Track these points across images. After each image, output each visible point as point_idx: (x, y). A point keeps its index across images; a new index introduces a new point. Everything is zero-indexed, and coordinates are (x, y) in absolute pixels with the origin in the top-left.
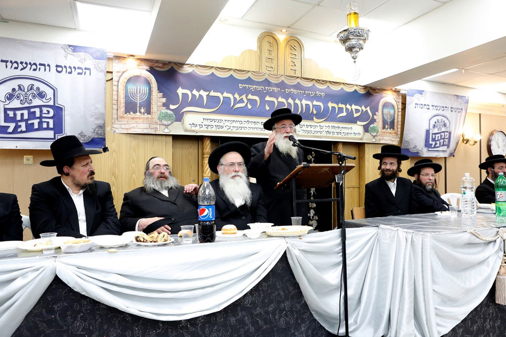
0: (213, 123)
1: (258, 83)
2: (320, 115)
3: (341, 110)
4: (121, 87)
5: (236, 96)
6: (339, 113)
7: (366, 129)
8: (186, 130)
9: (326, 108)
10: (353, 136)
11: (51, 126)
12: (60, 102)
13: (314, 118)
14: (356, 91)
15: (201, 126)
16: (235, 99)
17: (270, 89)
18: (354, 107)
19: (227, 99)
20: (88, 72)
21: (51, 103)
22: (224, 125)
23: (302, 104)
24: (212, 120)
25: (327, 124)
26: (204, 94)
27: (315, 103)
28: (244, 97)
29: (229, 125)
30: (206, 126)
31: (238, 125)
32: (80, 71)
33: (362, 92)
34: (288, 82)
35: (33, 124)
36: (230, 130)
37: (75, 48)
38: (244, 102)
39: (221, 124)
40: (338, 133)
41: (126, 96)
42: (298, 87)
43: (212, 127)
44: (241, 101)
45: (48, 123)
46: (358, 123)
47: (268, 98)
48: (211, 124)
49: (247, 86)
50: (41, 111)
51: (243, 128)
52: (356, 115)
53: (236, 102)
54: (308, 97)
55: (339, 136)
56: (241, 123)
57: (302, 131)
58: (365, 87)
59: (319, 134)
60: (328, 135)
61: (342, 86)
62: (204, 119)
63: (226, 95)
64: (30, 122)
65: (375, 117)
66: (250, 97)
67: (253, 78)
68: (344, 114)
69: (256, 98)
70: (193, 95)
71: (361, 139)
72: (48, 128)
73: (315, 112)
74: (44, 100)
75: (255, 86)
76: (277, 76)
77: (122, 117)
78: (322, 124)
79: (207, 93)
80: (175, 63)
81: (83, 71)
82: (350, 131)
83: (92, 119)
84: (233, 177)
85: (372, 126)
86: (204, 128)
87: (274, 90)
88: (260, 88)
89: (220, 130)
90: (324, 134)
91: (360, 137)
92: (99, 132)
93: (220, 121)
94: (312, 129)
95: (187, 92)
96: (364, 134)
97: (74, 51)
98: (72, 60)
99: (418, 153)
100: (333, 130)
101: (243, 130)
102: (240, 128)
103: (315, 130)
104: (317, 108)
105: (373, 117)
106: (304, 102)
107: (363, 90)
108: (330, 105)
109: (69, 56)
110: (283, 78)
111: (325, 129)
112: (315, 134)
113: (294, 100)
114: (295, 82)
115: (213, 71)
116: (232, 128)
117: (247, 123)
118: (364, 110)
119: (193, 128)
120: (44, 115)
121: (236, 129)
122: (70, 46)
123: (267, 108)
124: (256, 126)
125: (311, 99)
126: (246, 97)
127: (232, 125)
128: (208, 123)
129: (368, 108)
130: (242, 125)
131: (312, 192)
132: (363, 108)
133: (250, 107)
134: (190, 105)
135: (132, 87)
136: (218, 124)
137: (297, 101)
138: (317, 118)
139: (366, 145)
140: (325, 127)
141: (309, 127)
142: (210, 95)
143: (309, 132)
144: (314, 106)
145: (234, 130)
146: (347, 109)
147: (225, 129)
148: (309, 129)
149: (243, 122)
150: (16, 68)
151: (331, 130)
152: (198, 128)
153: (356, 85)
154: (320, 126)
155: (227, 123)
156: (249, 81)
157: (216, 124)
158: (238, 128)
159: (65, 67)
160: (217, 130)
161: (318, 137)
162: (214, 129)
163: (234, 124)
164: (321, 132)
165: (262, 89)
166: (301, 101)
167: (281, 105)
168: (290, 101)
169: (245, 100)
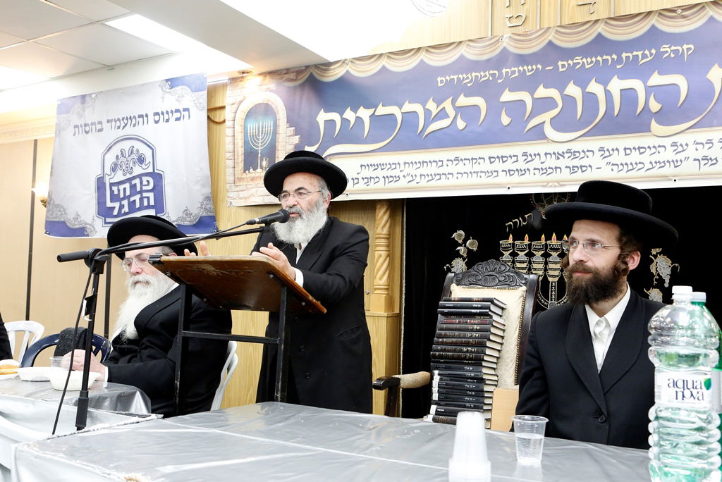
0: (379, 173)
1: (482, 65)
2: (673, 114)
4: (239, 129)
5: (431, 105)
11: (152, 203)
12: (160, 167)
13: (654, 124)
15: (356, 181)
16: (427, 112)
17: (513, 72)
19: (410, 117)
20: (186, 113)
21: (150, 170)
22: (401, 175)
23: (608, 95)
24: (376, 167)
25: (702, 135)
26: (365, 113)
27: (656, 79)
28: (447, 105)
29: (414, 172)
30: (366, 180)
31: (433, 169)
32: (178, 115)
34: (566, 41)
35: (135, 201)
36: (413, 184)
37: (172, 82)
38: (447, 116)
39: (396, 173)
41: (246, 143)
42: (596, 47)
43: (377, 180)
44: (442, 114)
45: (148, 198)
47: (507, 96)
48: (374, 174)
49: (455, 77)
50: (141, 183)
51: (443, 177)
53: (429, 119)
54: (632, 69)
56: (440, 164)
57: (611, 167)
59: (668, 170)
60: (705, 169)
62: (362, 166)
63: (408, 107)
64: (132, 199)
66: (463, 101)
67: (472, 55)
69: (479, 101)
70: (345, 121)
72: (149, 207)
73: (655, 106)
74: (143, 166)
75: (474, 74)
76: (533, 35)
77: (240, 179)
78: (680, 139)
79: (371, 111)
80: (316, 66)
81: (181, 114)
83: (197, 187)
86: (362, 185)
87: (523, 73)
88: (485, 75)
89: (393, 185)
90: (689, 167)
92: (208, 207)
93: (393, 166)
94: (646, 158)
95: (335, 116)
97: (172, 87)
98: (170, 101)
101: (443, 182)
102: (438, 177)
103: (654, 158)
104: (663, 92)
106: (616, 85)
108: (718, 75)
109: (167, 95)
110: (551, 36)
111: (691, 152)
112: (655, 172)
113: (583, 84)
114: (587, 37)
115: (384, 62)
116: (418, 179)
117: (455, 162)
120: (144, 188)
121: (427, 179)
122: (167, 80)
123: (505, 120)
124: (477, 168)
125: (643, 73)
126: (453, 102)
127: (418, 172)
128: (368, 173)
130: (441, 171)
133: (461, 124)
134: (338, 141)
135: (253, 126)
136: (390, 173)
137: (595, 87)
138: (664, 123)
140: (692, 147)
141: (635, 154)
142: (376, 114)
143: (631, 166)
144: (649, 90)
145: (423, 182)
147: (403, 183)
148: (635, 157)
149: (445, 163)
150: (119, 127)
151: (715, 154)
154: (674, 144)
155: (410, 170)
156: (461, 64)
157: (385, 173)
158: (432, 177)
159: (163, 113)
160: (388, 186)
161: (666, 178)
162: (381, 185)
163: (425, 170)
164: (676, 164)
165: (493, 75)
166: (605, 83)
167: (543, 105)
168: (573, 90)
169: (451, 111)
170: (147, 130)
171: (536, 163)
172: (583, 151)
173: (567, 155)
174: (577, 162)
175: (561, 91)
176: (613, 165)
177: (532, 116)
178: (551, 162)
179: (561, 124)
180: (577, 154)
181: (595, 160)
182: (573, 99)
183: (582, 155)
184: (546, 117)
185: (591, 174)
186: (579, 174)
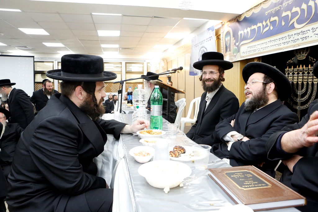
0: (252, 49)
1: (277, 4)
4: (224, 40)
5: (264, 23)
8: (241, 57)
16: (263, 25)
17: (286, 4)
19: (259, 28)
22: (257, 49)
24: (251, 47)
26: (249, 29)
28: (268, 22)
30: (249, 52)
31: (264, 46)
32: (210, 39)
36: (259, 52)
37: (209, 29)
39: (255, 48)
43: (251, 51)
44: (267, 25)
47: (284, 14)
49: (270, 11)
51: (267, 48)
53: (264, 28)
62: (248, 47)
63: (258, 25)
66: (272, 19)
69: (276, 18)
70: (244, 33)
75: (275, 8)
86: (248, 54)
88: (278, 8)
93: (255, 46)
97: (209, 31)
98: (209, 35)
102: (265, 48)
109: (208, 33)
113: (307, 3)
115: (253, 10)
117: (270, 42)
119: (243, 55)
121: (263, 49)
123: (283, 23)
124: (276, 43)
126: (269, 20)
128: (249, 49)
130: (267, 46)
133: (272, 28)
134: (243, 40)
137: (311, 3)
142: (252, 29)
145: (262, 51)
147: (257, 52)
149: (267, 43)
152: (245, 54)
155: (259, 47)
156: (272, 6)
159: (207, 39)
162: (252, 53)
163: (262, 46)
165: (280, 7)
167: (294, 14)
168: (304, 6)
169: (269, 24)
171: (292, 39)
172: (306, 31)
173: (301, 33)
174: (304, 36)
175: (300, 7)
176: (316, 34)
177: (291, 20)
178: (296, 37)
179: (299, 22)
180: (304, 32)
181: (310, 34)
182: (304, 10)
183: (306, 32)
184: (295, 20)
185: (308, 40)
186: (305, 41)
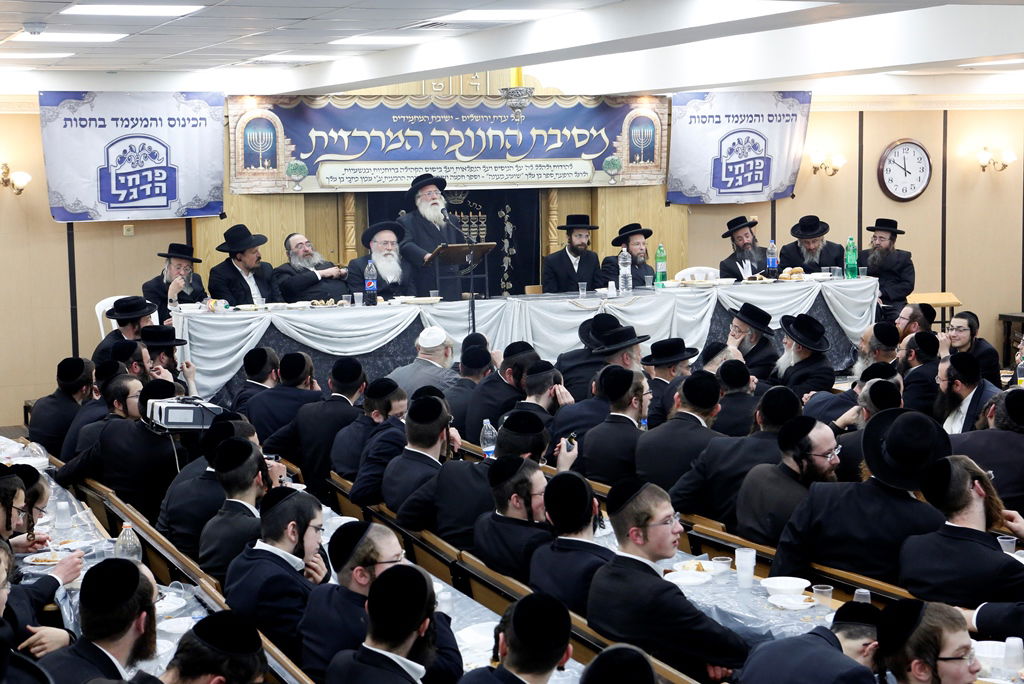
0: (358, 174)
1: (420, 112)
2: (516, 150)
3: (552, 138)
4: (239, 135)
5: (389, 133)
6: (548, 144)
7: (598, 165)
8: (322, 187)
9: (527, 139)
10: (574, 177)
11: (164, 191)
12: (173, 162)
13: (508, 155)
14: (579, 105)
15: (342, 179)
16: (387, 138)
17: (438, 119)
18: (576, 132)
19: (376, 140)
20: (203, 122)
21: (164, 164)
22: (373, 176)
23: (487, 137)
24: (355, 171)
25: (529, 162)
26: (344, 134)
27: (509, 132)
28: (400, 134)
29: (381, 175)
30: (349, 179)
31: (392, 174)
32: (195, 122)
33: (592, 105)
34: (464, 105)
35: (145, 189)
36: (381, 183)
37: (188, 95)
38: (399, 141)
39: (369, 175)
40: (547, 175)
41: (246, 146)
42: (481, 110)
43: (356, 179)
44: (396, 140)
45: (160, 187)
46: (584, 156)
47: (435, 133)
48: (355, 175)
49: (404, 117)
50: (153, 174)
52: (578, 144)
53: (389, 142)
54: (498, 125)
55: (550, 179)
56: (396, 170)
58: (597, 98)
59: (515, 179)
60: (530, 180)
61: (555, 100)
62: (345, 169)
63: (374, 133)
64: (142, 188)
65: (615, 144)
66: (409, 132)
67: (414, 105)
68: (559, 144)
69: (418, 133)
70: (330, 138)
71: (588, 182)
72: (160, 194)
73: (508, 146)
74: (156, 161)
75: (415, 117)
76: (448, 98)
77: (241, 174)
78: (519, 164)
79: (349, 133)
80: (305, 96)
81: (197, 122)
82: (568, 170)
83: (209, 179)
84: (386, 255)
85: (609, 159)
86: (346, 182)
87: (443, 120)
88: (422, 118)
89: (367, 183)
90: (524, 178)
91: (586, 178)
92: (216, 194)
93: (367, 171)
94: (505, 172)
95: (322, 134)
96: (594, 173)
97: (187, 98)
98: (185, 110)
99: (699, 198)
100: (539, 171)
101: (399, 182)
103: (508, 173)
104: (511, 139)
105: (611, 143)
106: (491, 133)
107: (592, 102)
108: (534, 132)
109: (182, 105)
110: (457, 100)
111: (524, 171)
112: (509, 180)
113: (474, 130)
114: (476, 104)
115: (356, 101)
116: (383, 179)
118: (595, 133)
119: (332, 183)
120: (156, 179)
122: (182, 93)
123: (434, 147)
125: (502, 126)
126: (403, 133)
127: (383, 175)
128: (351, 174)
129: (602, 132)
130: (397, 175)
131: (506, 266)
132: (593, 131)
133: (408, 147)
134: (327, 151)
135: (252, 134)
136: (365, 175)
137: (480, 132)
138: (512, 155)
139: (599, 190)
140: (524, 168)
141: (500, 170)
142: (352, 135)
143: (498, 177)
144: (506, 137)
145: (387, 181)
146: (562, 135)
147: (374, 182)
148: (499, 172)
150: (127, 126)
151: (534, 172)
152: (338, 183)
153: (581, 96)
154: (517, 166)
155: (376, 173)
156: (407, 110)
157: (362, 175)
158: (390, 179)
159: (178, 119)
160: (364, 183)
161: (514, 183)
162: (359, 182)
163: (387, 174)
164: (518, 176)
165: (426, 119)
166: (485, 131)
167: (454, 140)
168: (469, 133)
169: (402, 139)
170: (161, 132)
171: (451, 173)
172: (475, 167)
173: (468, 169)
174: (473, 173)
175: (464, 133)
176: (490, 175)
177: (449, 145)
178: (460, 172)
179: (464, 151)
181: (481, 172)
182: (469, 138)
183: (475, 169)
184: (456, 147)
185: (479, 180)
186: (474, 180)
